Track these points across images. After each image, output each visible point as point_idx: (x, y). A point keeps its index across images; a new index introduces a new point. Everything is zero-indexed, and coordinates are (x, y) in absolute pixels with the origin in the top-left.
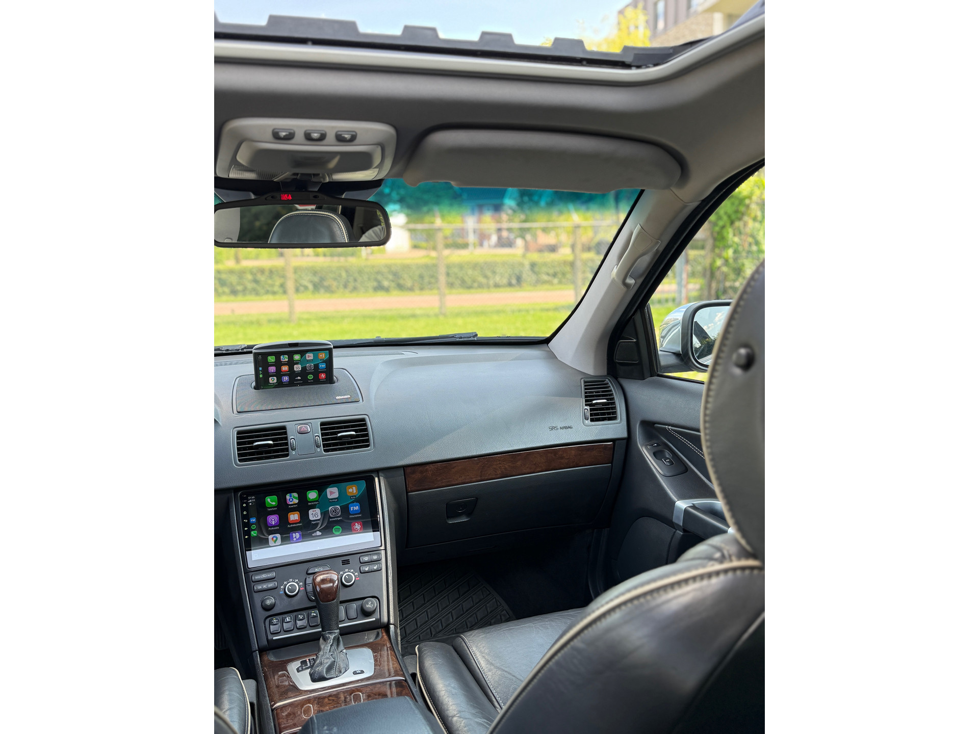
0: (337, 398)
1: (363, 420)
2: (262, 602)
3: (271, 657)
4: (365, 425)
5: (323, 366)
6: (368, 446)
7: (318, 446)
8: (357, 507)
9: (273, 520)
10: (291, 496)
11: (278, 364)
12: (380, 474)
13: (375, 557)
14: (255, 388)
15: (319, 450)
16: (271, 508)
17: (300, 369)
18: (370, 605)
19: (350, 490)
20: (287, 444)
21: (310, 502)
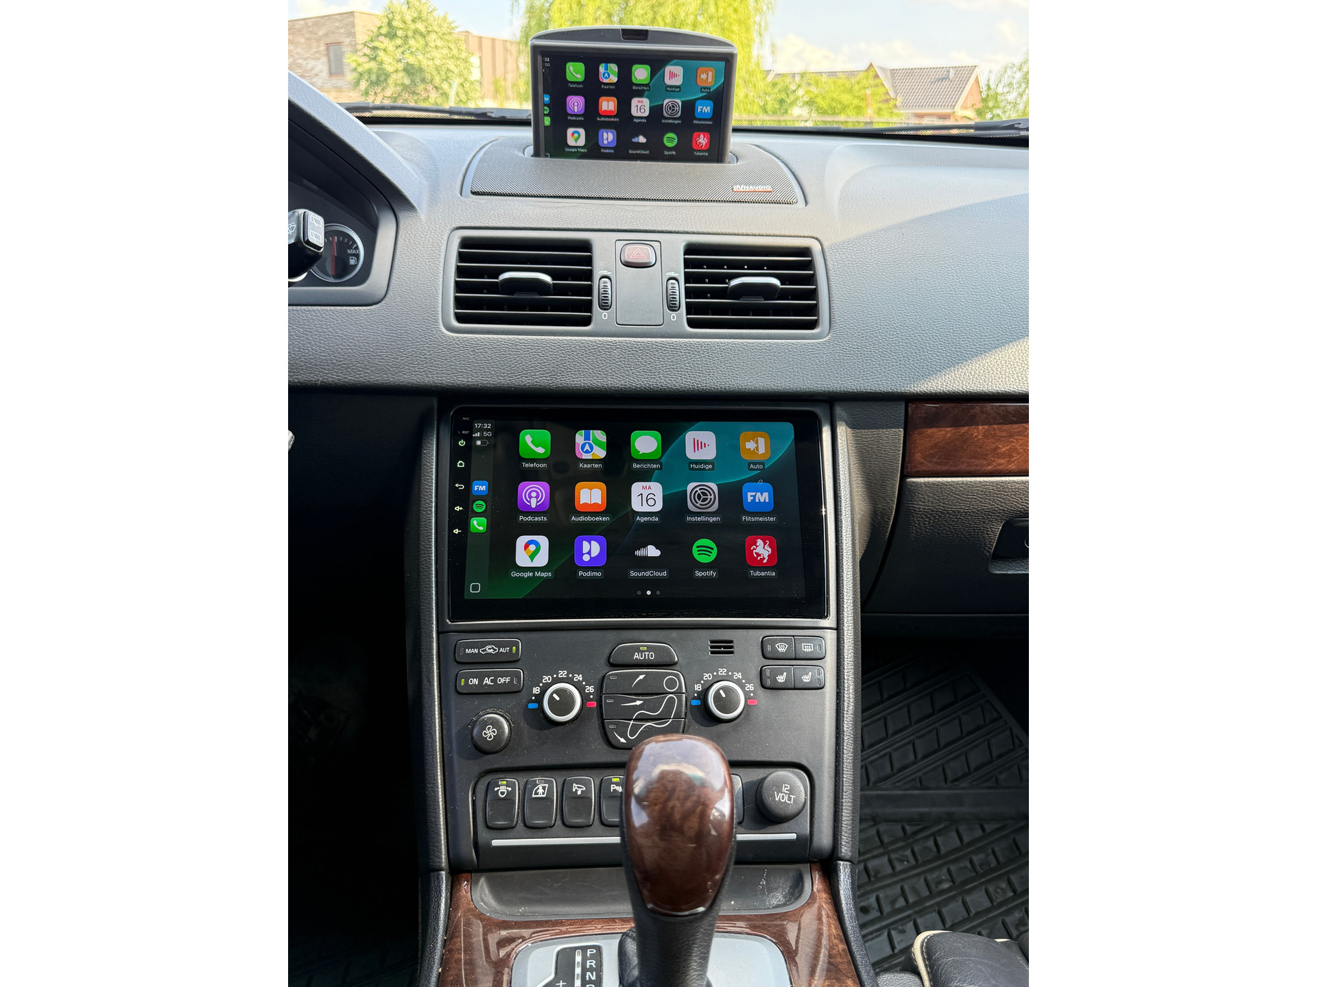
1: (805, 252)
2: (477, 725)
3: (479, 898)
4: (809, 265)
6: (812, 325)
7: (673, 307)
8: (766, 495)
9: (534, 494)
10: (587, 438)
11: (593, 92)
12: (839, 410)
13: (808, 647)
14: (532, 156)
15: (673, 318)
16: (533, 461)
17: (647, 111)
18: (783, 789)
19: (750, 445)
20: (588, 291)
21: (638, 462)
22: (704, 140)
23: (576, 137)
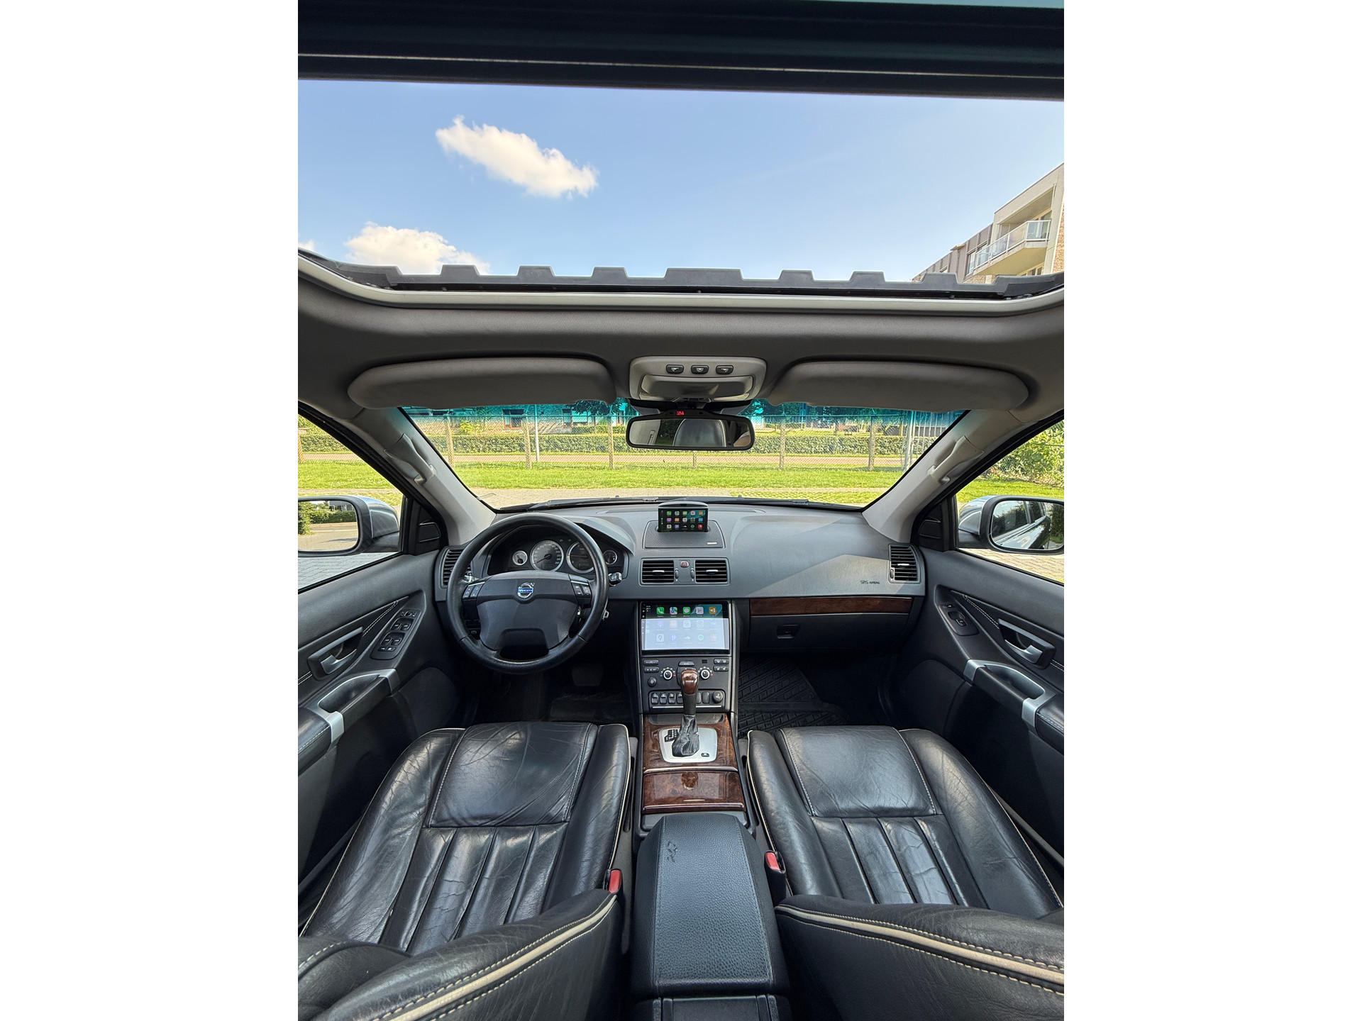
0: (708, 543)
1: (724, 561)
2: (649, 680)
3: (650, 720)
4: (725, 565)
5: (701, 520)
6: (726, 581)
7: (693, 578)
10: (673, 609)
11: (673, 517)
12: (733, 601)
13: (725, 661)
14: (659, 531)
15: (693, 580)
16: (660, 615)
17: (687, 521)
18: (718, 696)
19: (712, 610)
20: (673, 573)
21: (685, 615)
22: (701, 526)
23: (669, 527)
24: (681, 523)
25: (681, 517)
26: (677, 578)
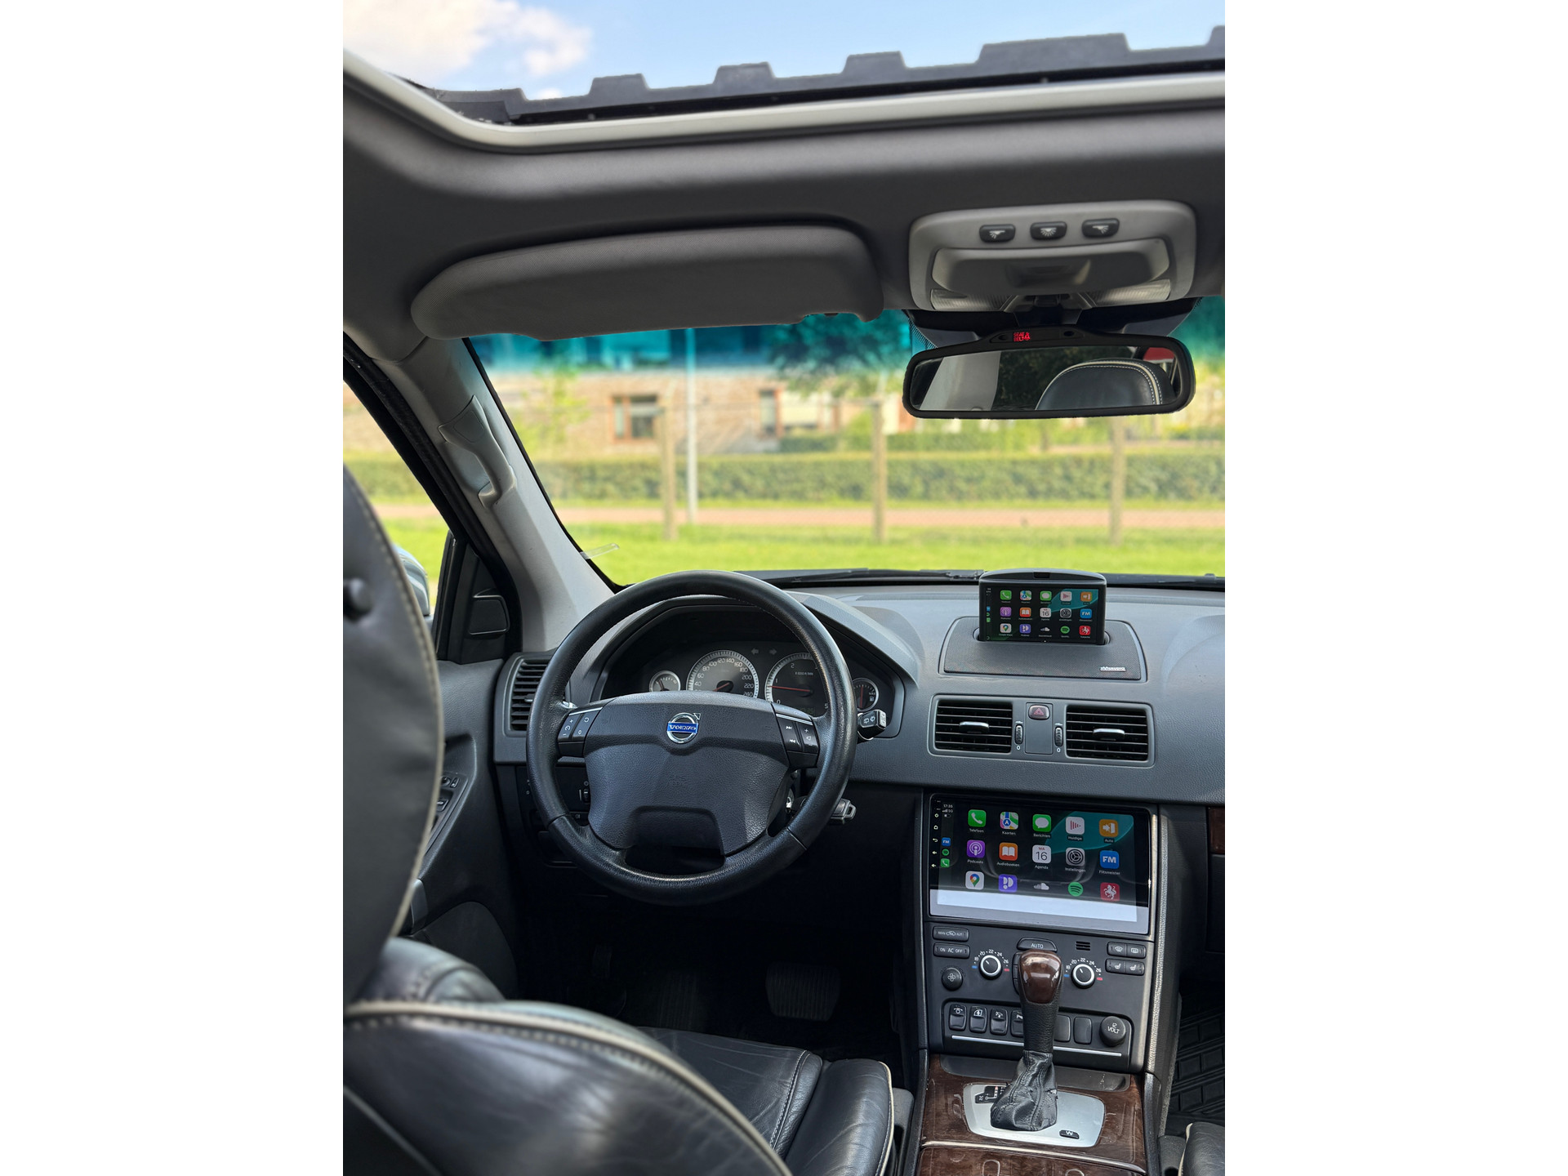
0: (1103, 669)
1: (1142, 712)
2: (945, 973)
3: (945, 1066)
4: (1144, 721)
5: (1087, 614)
6: (1145, 758)
7: (1059, 744)
8: (1114, 858)
9: (976, 848)
10: (1007, 816)
11: (1016, 604)
12: (1162, 810)
13: (1135, 951)
14: (979, 638)
15: (1059, 750)
16: (975, 828)
17: (1050, 616)
18: (1114, 1029)
19: (1106, 828)
20: (1009, 732)
21: (1038, 833)
22: (1086, 630)
23: (1006, 628)
24: (1035, 621)
25: (1036, 604)
26: (1019, 742)
